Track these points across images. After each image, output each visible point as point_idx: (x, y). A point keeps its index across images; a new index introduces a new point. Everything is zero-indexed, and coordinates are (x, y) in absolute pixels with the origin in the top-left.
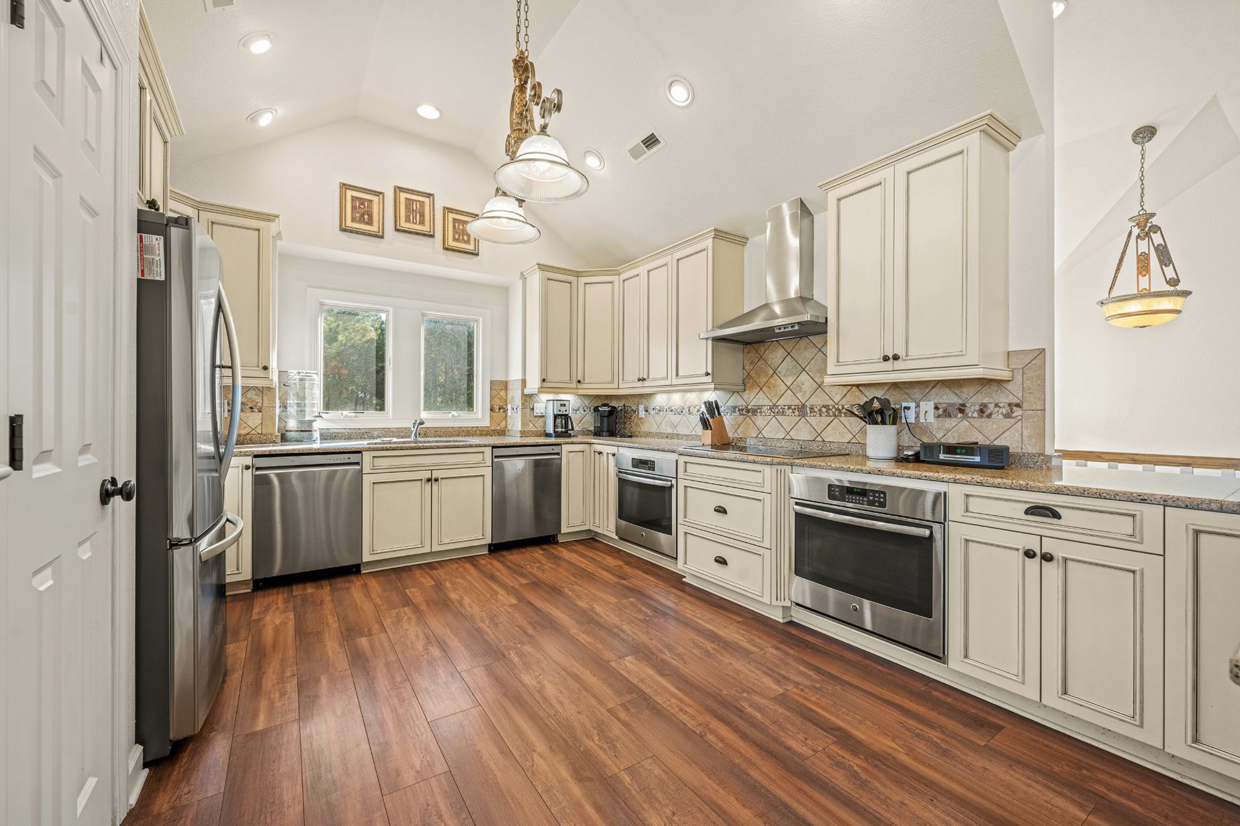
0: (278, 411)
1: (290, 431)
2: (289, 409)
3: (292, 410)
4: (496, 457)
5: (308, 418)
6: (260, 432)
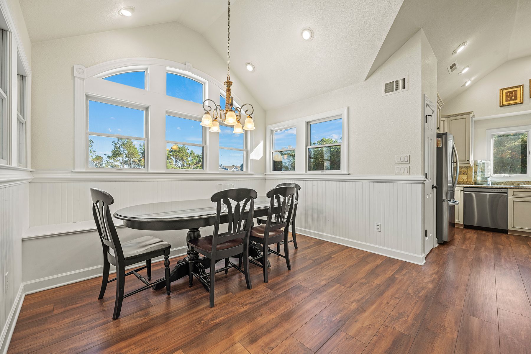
0: (473, 174)
1: (478, 181)
2: (478, 173)
3: (479, 174)
5: (486, 177)
6: (467, 181)
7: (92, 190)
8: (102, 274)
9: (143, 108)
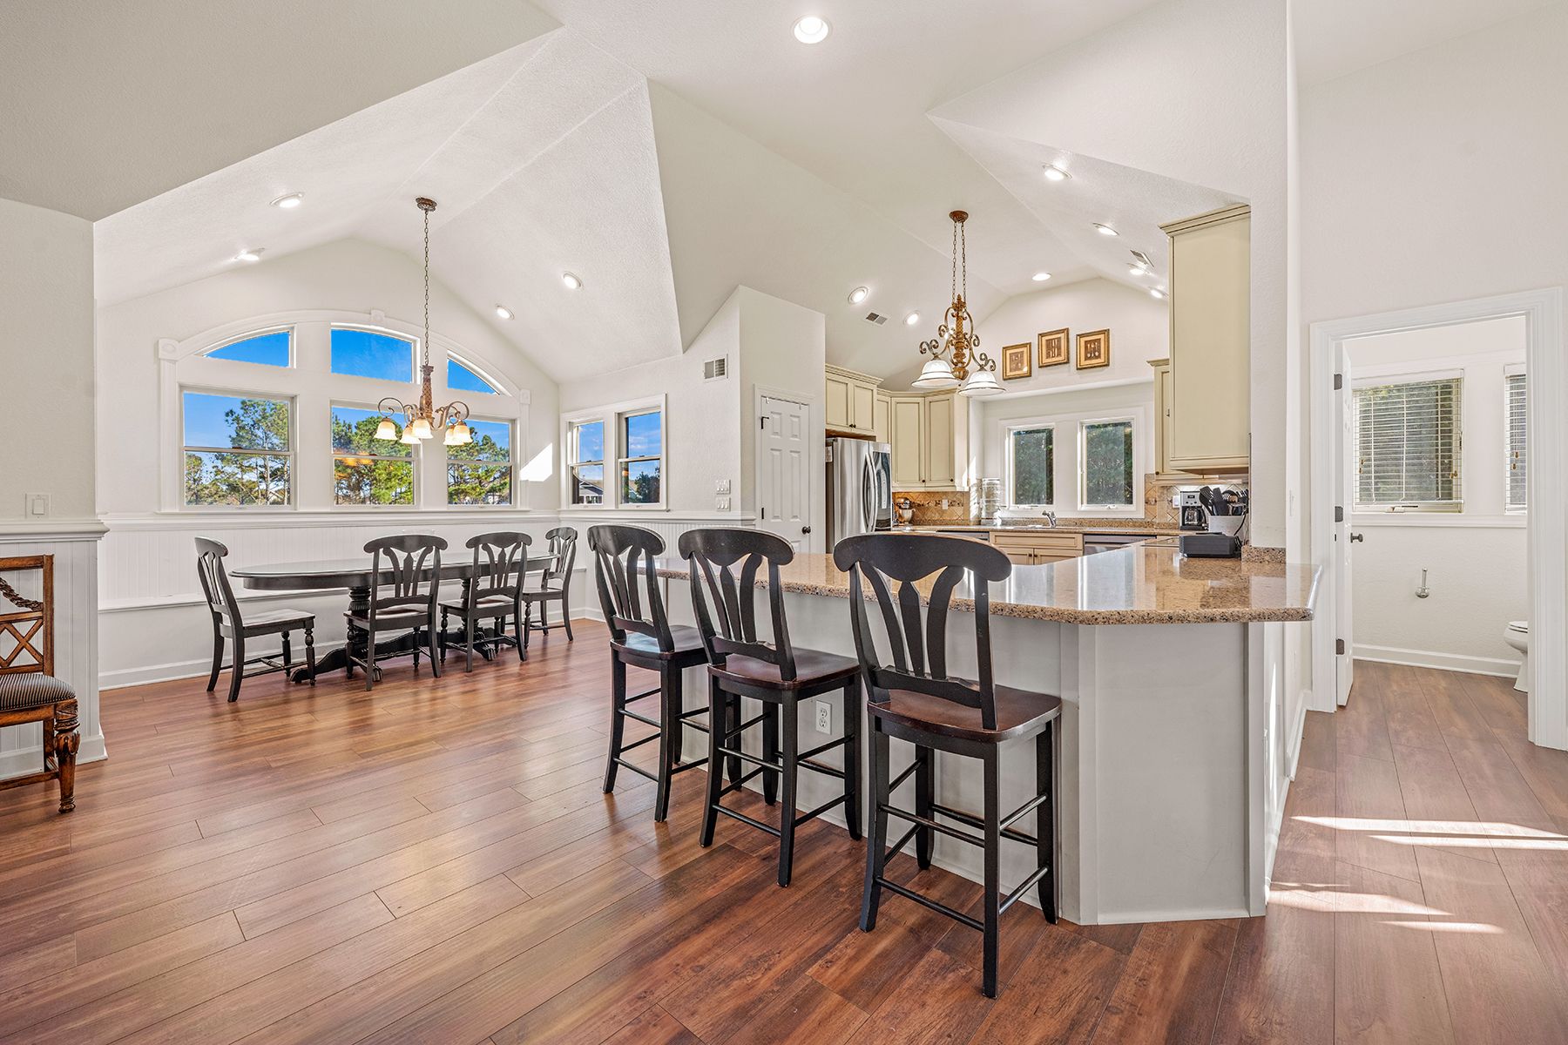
1: (982, 518)
3: (983, 505)
4: (1086, 543)
7: (198, 540)
8: (210, 673)
9: (286, 397)
